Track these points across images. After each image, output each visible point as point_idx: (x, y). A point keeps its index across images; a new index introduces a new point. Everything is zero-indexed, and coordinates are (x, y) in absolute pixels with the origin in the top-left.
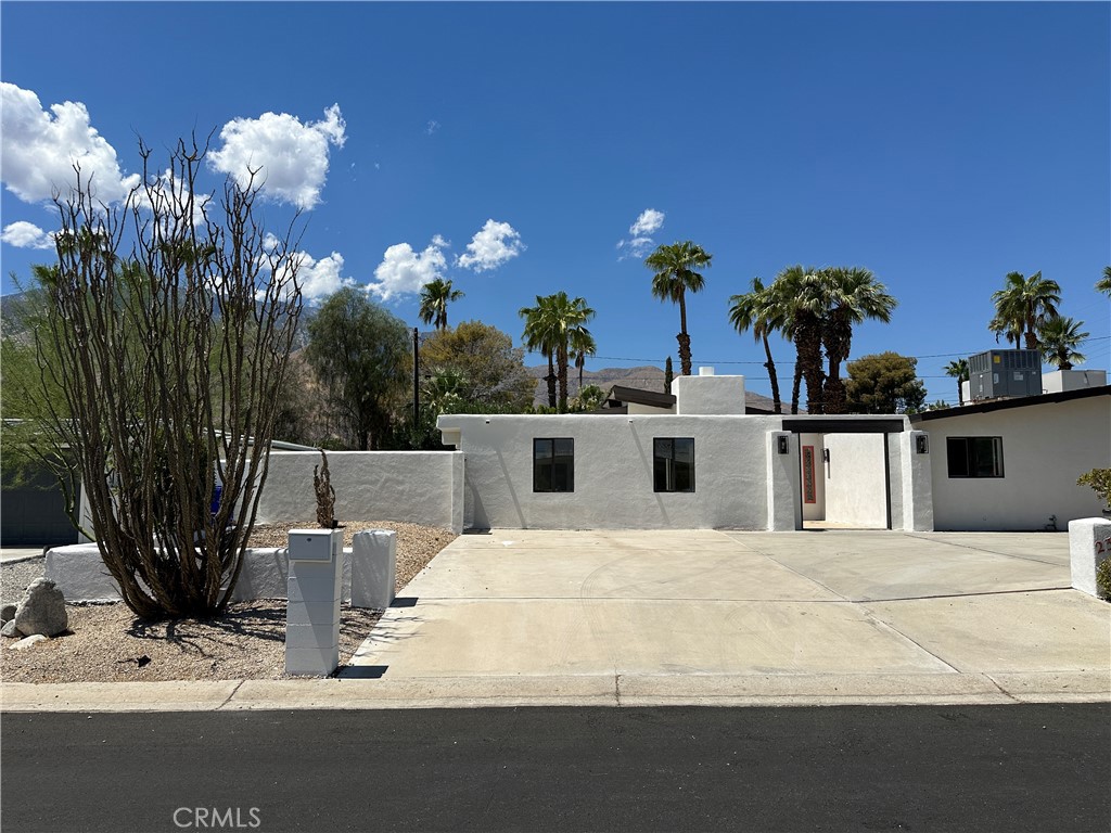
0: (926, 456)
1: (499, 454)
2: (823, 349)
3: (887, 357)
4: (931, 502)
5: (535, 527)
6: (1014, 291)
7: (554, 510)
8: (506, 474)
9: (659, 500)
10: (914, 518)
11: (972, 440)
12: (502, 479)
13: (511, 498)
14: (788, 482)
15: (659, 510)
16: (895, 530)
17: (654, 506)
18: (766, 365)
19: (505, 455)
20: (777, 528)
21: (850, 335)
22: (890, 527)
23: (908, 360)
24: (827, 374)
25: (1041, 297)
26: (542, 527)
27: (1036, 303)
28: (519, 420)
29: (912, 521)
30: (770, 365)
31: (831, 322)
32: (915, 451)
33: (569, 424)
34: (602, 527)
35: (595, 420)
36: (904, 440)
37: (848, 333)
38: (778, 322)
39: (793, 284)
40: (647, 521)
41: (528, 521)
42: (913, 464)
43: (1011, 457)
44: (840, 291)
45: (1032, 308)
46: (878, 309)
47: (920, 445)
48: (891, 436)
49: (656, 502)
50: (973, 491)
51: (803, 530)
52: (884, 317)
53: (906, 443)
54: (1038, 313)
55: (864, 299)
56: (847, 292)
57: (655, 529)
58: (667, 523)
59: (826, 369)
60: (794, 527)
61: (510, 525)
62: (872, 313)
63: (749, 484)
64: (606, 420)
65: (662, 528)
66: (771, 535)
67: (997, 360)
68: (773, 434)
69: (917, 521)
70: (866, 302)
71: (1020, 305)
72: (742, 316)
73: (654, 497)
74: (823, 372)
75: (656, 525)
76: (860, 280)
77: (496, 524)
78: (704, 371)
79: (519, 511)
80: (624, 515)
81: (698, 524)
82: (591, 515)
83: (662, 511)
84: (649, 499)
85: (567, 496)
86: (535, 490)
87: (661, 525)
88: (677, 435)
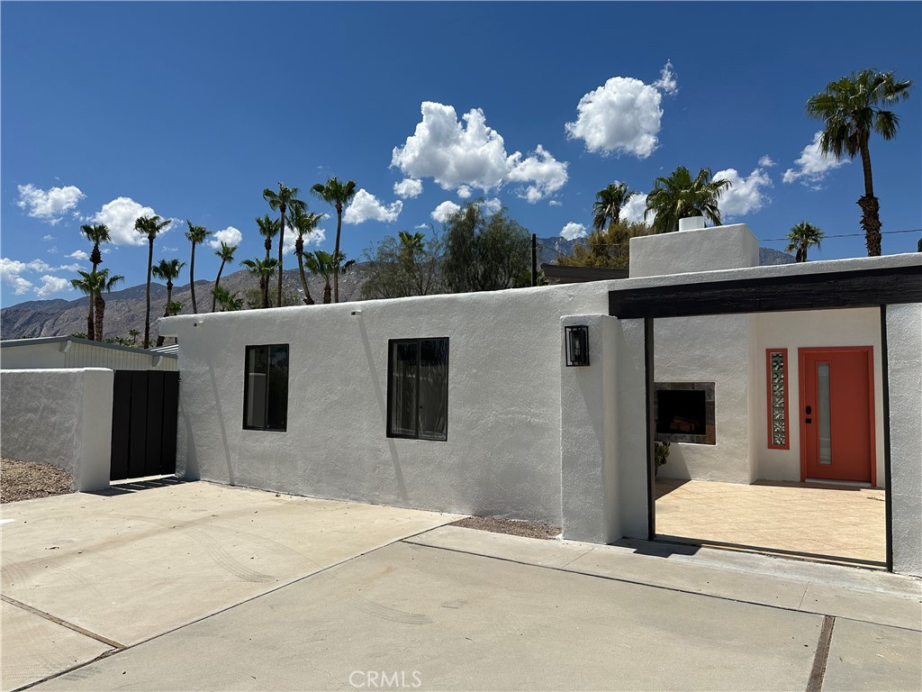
1: (211, 370)
5: (242, 483)
7: (264, 458)
8: (218, 401)
9: (393, 450)
12: (212, 408)
13: (220, 436)
15: (392, 470)
17: (387, 463)
19: (217, 372)
22: (890, 565)
26: (251, 485)
28: (233, 319)
33: (284, 322)
34: (317, 492)
35: (314, 313)
40: (377, 488)
49: (387, 455)
58: (403, 495)
60: (603, 535)
61: (218, 477)
73: (386, 448)
79: (228, 457)
80: (345, 475)
81: (450, 503)
82: (305, 471)
83: (399, 472)
84: (379, 450)
85: (279, 436)
86: (245, 427)
87: (393, 497)
88: (425, 332)
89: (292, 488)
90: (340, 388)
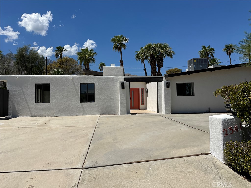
0: (169, 89)
1: (22, 89)
2: (157, 65)
3: (175, 69)
4: (170, 104)
5: (35, 116)
6: (203, 50)
7: (43, 109)
8: (25, 96)
9: (82, 105)
10: (165, 109)
11: (185, 84)
12: (23, 99)
13: (27, 105)
14: (125, 98)
15: (82, 109)
16: (160, 113)
17: (80, 107)
18: (144, 69)
19: (24, 90)
20: (121, 114)
21: (163, 61)
22: (158, 112)
23: (180, 70)
24: (158, 71)
25: (210, 52)
26: (39, 116)
27: (209, 54)
28: (30, 77)
29: (164, 111)
30: (145, 70)
31: (159, 58)
32: (166, 87)
33: (48, 79)
34: (61, 115)
35: (58, 77)
36: (162, 84)
37: (162, 61)
38: (146, 58)
39: (149, 47)
40: (78, 112)
41: (33, 114)
42: (165, 92)
43: (197, 89)
44: (160, 49)
45: (208, 55)
46: (170, 54)
47: (167, 85)
48: (159, 83)
49: (81, 106)
50: (185, 100)
51: (130, 114)
52: (171, 57)
53: (163, 85)
54: (209, 56)
55: (166, 51)
56: (162, 50)
57: (80, 115)
58: (84, 113)
59: (157, 70)
60: (126, 113)
61: (26, 115)
62: (168, 55)
63: (113, 99)
64: (63, 77)
65: (82, 115)
66: (119, 117)
67: (195, 61)
68: (120, 82)
69: (166, 110)
70: (167, 52)
71: (205, 54)
72: (138, 57)
73: (80, 104)
74: (156, 71)
75: (81, 114)
76: (165, 46)
77: (21, 115)
78: (112, 65)
79: (30, 110)
80: (69, 111)
81: (96, 113)
82: (57, 111)
83: (83, 109)
84: (78, 105)
85: (48, 104)
86: (36, 103)
87: (82, 114)
88: (89, 82)
89: (53, 115)
90: (66, 93)
